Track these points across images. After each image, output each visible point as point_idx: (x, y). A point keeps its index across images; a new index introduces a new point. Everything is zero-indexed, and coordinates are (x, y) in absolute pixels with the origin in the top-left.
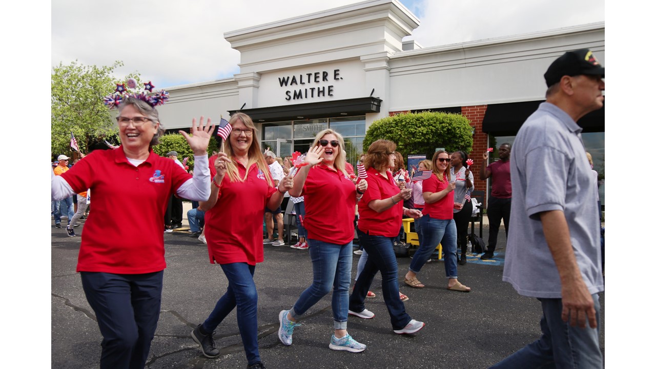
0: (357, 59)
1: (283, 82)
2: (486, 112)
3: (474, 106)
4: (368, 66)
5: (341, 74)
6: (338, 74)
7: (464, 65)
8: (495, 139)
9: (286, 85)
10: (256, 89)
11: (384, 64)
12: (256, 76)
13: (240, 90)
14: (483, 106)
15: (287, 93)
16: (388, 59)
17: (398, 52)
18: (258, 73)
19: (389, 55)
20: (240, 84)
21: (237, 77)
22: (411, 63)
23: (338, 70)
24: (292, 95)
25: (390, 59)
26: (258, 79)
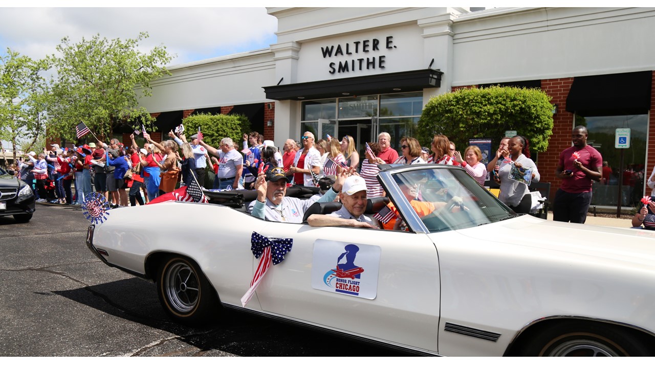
0: (414, 23)
1: (327, 52)
2: (572, 86)
3: (557, 80)
4: (427, 32)
5: (395, 42)
6: (391, 42)
7: (546, 29)
8: (585, 120)
9: (330, 56)
10: (296, 60)
11: (447, 29)
12: (295, 45)
13: (277, 63)
14: (568, 79)
15: (331, 65)
16: (451, 22)
17: (464, 14)
18: (297, 42)
19: (452, 18)
20: (277, 56)
21: (274, 47)
22: (479, 27)
23: (391, 37)
24: (337, 67)
25: (453, 23)
26: (298, 49)
